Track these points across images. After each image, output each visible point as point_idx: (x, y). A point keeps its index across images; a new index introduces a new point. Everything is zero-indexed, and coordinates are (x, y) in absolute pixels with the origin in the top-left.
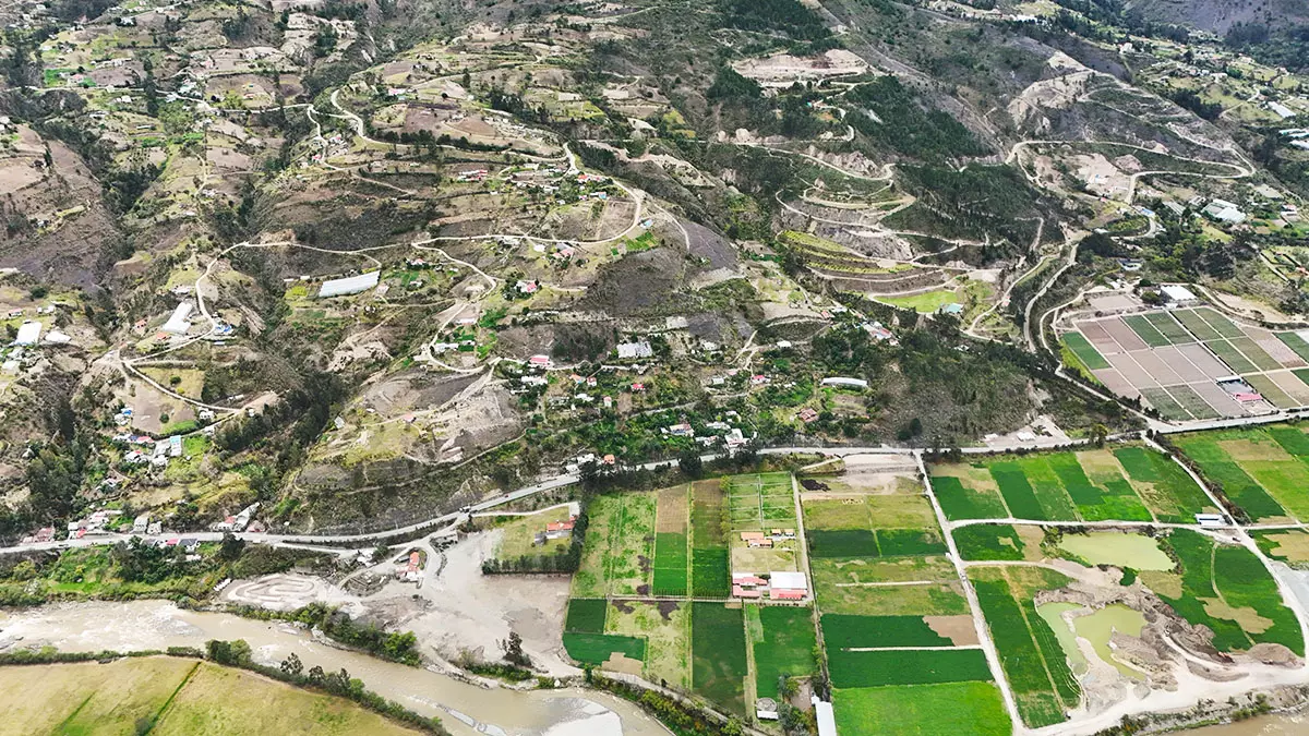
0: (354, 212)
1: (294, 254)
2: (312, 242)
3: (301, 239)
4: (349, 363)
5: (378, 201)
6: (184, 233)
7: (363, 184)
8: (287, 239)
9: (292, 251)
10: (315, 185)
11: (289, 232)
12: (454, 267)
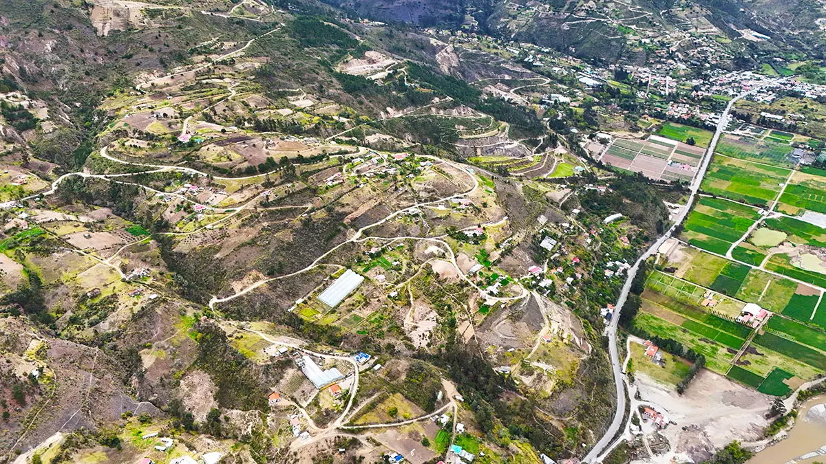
0: (287, 236)
1: (275, 287)
2: (281, 273)
3: (271, 274)
4: (431, 336)
5: (296, 222)
6: (166, 315)
7: (272, 213)
8: (257, 279)
9: (272, 286)
10: (232, 229)
11: (254, 273)
12: (398, 243)
